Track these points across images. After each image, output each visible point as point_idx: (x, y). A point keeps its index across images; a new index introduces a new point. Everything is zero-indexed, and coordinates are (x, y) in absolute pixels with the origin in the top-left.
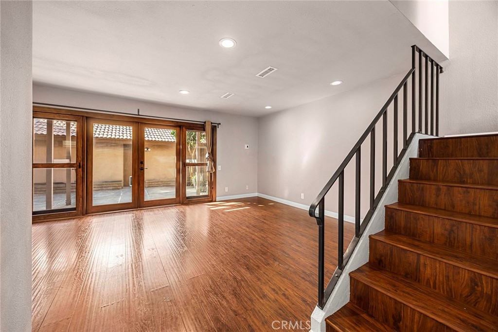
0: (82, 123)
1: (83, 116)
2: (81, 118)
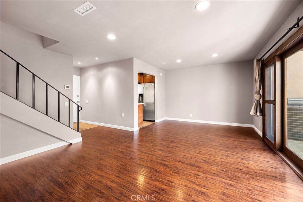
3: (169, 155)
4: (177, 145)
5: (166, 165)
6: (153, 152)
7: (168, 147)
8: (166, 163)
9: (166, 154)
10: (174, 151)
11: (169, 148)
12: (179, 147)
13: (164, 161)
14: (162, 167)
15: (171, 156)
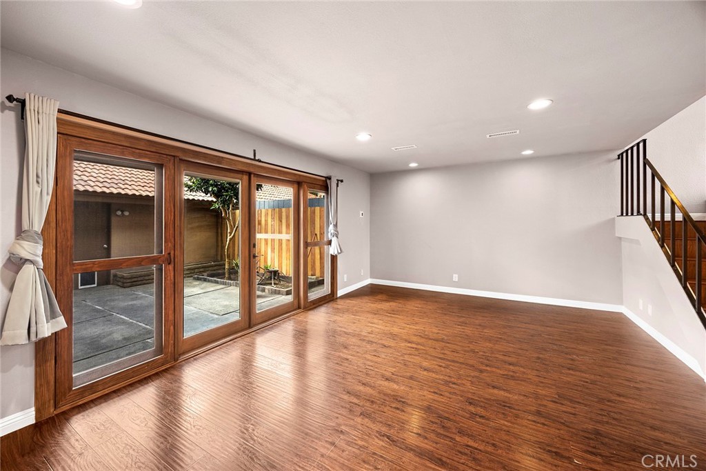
0: (173, 171)
1: (174, 156)
2: (172, 161)
3: (406, 357)
4: (386, 383)
5: (409, 342)
6: (444, 365)
7: (411, 378)
8: (409, 345)
9: (412, 360)
10: (394, 367)
11: (408, 374)
12: (383, 376)
13: (413, 348)
14: (415, 340)
15: (402, 355)
